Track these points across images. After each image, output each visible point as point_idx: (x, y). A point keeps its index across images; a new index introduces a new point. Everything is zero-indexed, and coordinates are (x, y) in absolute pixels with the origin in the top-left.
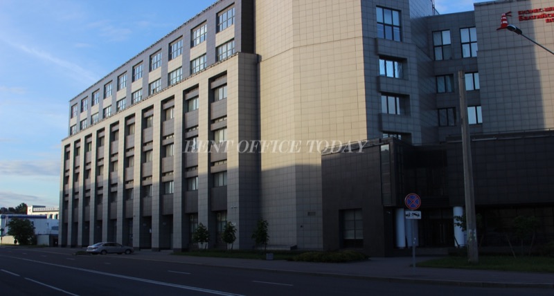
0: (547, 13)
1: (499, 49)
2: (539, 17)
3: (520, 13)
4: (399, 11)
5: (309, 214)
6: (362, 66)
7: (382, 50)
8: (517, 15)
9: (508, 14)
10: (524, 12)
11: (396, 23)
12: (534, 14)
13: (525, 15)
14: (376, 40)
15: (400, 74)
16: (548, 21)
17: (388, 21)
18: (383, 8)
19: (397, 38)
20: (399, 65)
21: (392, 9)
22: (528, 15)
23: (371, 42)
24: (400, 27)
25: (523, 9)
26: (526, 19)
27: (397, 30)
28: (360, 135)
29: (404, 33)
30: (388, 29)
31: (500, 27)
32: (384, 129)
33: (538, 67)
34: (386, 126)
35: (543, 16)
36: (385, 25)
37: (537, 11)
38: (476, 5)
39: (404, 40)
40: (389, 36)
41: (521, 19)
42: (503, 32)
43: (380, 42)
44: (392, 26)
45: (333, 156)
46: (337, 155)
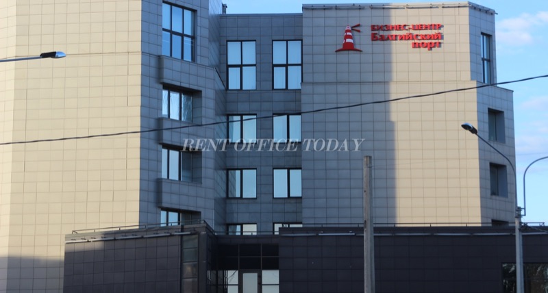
0: (415, 32)
1: (337, 83)
2: (402, 38)
3: (373, 28)
4: (194, 11)
6: (137, 100)
7: (169, 77)
8: (369, 32)
9: (356, 28)
10: (381, 28)
11: (188, 31)
12: (394, 33)
13: (381, 33)
14: (159, 58)
15: (188, 119)
16: (415, 45)
17: (177, 28)
18: (171, 4)
19: (188, 57)
20: (188, 100)
21: (183, 8)
22: (386, 33)
23: (153, 62)
24: (193, 38)
25: (380, 23)
26: (383, 38)
27: (188, 41)
28: (128, 216)
29: (199, 48)
30: (177, 39)
31: (341, 47)
32: (164, 205)
33: (394, 117)
34: (167, 200)
35: (409, 37)
36: (172, 33)
37: (399, 28)
38: (305, 8)
39: (199, 60)
40: (176, 54)
41: (374, 38)
42: (344, 56)
43: (166, 63)
44: (182, 35)
45: (88, 246)
46: (98, 245)
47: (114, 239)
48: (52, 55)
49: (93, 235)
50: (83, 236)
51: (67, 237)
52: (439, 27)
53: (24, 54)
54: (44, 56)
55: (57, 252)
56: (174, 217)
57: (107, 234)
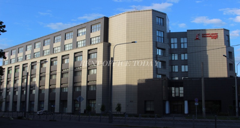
0: (212, 35)
1: (195, 47)
2: (209, 36)
3: (203, 34)
4: (163, 32)
5: (131, 101)
6: (152, 51)
7: (158, 46)
8: (202, 35)
9: (199, 35)
10: (204, 34)
11: (162, 36)
12: (207, 35)
13: (204, 35)
14: (156, 42)
15: (163, 55)
16: (212, 38)
17: (160, 35)
18: (159, 31)
19: (162, 42)
20: (163, 51)
21: (161, 31)
22: (205, 36)
23: (155, 43)
24: (163, 38)
25: (204, 33)
26: (205, 37)
27: (162, 38)
28: (150, 76)
29: (165, 40)
30: (160, 38)
31: (195, 39)
32: (158, 73)
33: (208, 54)
34: (159, 72)
35: (210, 36)
36: (159, 37)
37: (208, 34)
38: (187, 30)
39: (165, 42)
40: (160, 41)
41: (203, 37)
42: (196, 41)
43: (158, 43)
44: (161, 37)
45: (142, 82)
46: (144, 82)
47: (147, 80)
48: (134, 42)
49: (143, 80)
50: (141, 80)
51: (138, 80)
52: (217, 34)
53: (128, 42)
54: (132, 42)
55: (136, 83)
56: (160, 76)
57: (146, 80)
